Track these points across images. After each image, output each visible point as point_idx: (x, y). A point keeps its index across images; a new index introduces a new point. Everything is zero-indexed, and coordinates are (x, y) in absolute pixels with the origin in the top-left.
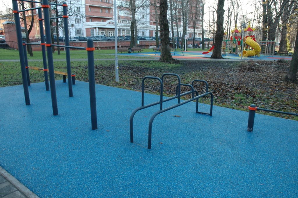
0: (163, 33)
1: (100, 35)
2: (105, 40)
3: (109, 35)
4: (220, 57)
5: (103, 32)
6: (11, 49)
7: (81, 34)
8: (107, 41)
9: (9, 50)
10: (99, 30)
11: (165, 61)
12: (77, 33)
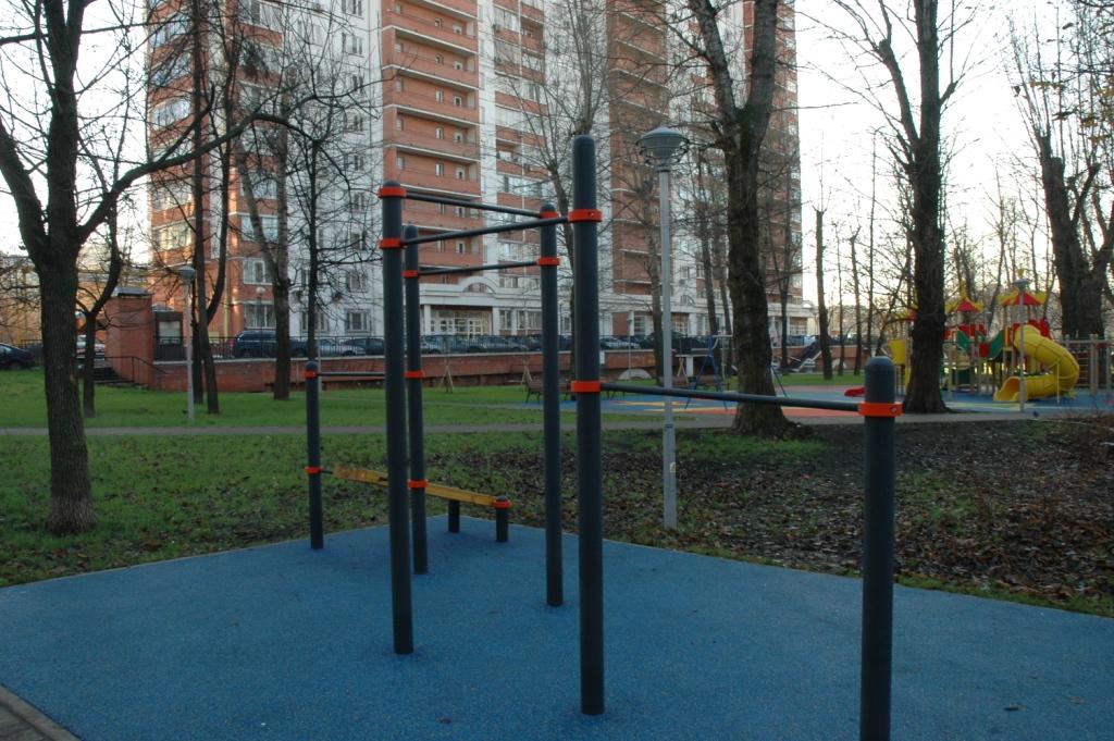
0: (748, 322)
1: (438, 332)
2: (462, 351)
3: (469, 333)
4: (939, 408)
5: (447, 320)
6: (125, 384)
7: (365, 327)
8: (466, 355)
9: (119, 387)
10: (432, 315)
11: (760, 431)
12: (351, 326)
